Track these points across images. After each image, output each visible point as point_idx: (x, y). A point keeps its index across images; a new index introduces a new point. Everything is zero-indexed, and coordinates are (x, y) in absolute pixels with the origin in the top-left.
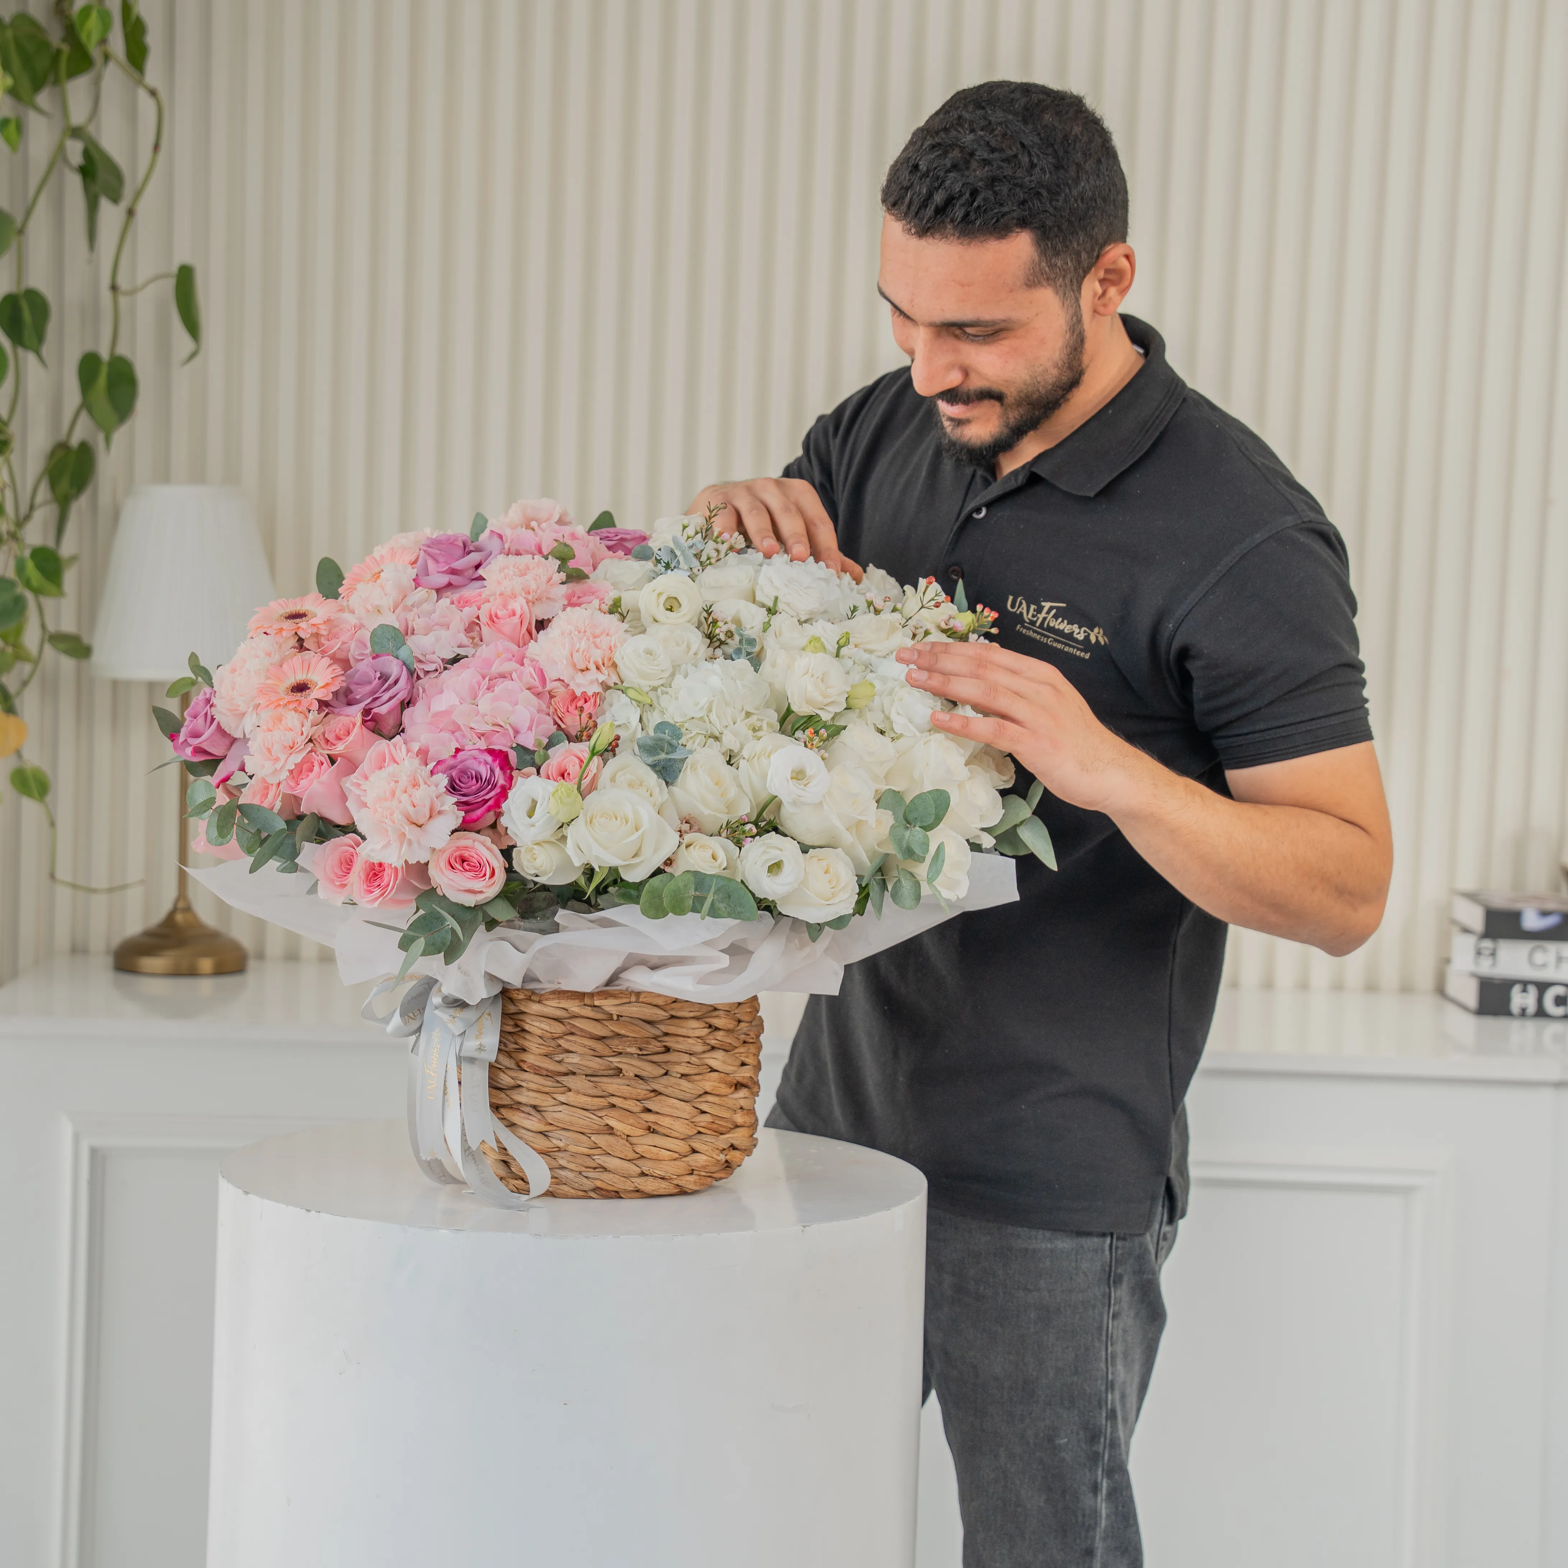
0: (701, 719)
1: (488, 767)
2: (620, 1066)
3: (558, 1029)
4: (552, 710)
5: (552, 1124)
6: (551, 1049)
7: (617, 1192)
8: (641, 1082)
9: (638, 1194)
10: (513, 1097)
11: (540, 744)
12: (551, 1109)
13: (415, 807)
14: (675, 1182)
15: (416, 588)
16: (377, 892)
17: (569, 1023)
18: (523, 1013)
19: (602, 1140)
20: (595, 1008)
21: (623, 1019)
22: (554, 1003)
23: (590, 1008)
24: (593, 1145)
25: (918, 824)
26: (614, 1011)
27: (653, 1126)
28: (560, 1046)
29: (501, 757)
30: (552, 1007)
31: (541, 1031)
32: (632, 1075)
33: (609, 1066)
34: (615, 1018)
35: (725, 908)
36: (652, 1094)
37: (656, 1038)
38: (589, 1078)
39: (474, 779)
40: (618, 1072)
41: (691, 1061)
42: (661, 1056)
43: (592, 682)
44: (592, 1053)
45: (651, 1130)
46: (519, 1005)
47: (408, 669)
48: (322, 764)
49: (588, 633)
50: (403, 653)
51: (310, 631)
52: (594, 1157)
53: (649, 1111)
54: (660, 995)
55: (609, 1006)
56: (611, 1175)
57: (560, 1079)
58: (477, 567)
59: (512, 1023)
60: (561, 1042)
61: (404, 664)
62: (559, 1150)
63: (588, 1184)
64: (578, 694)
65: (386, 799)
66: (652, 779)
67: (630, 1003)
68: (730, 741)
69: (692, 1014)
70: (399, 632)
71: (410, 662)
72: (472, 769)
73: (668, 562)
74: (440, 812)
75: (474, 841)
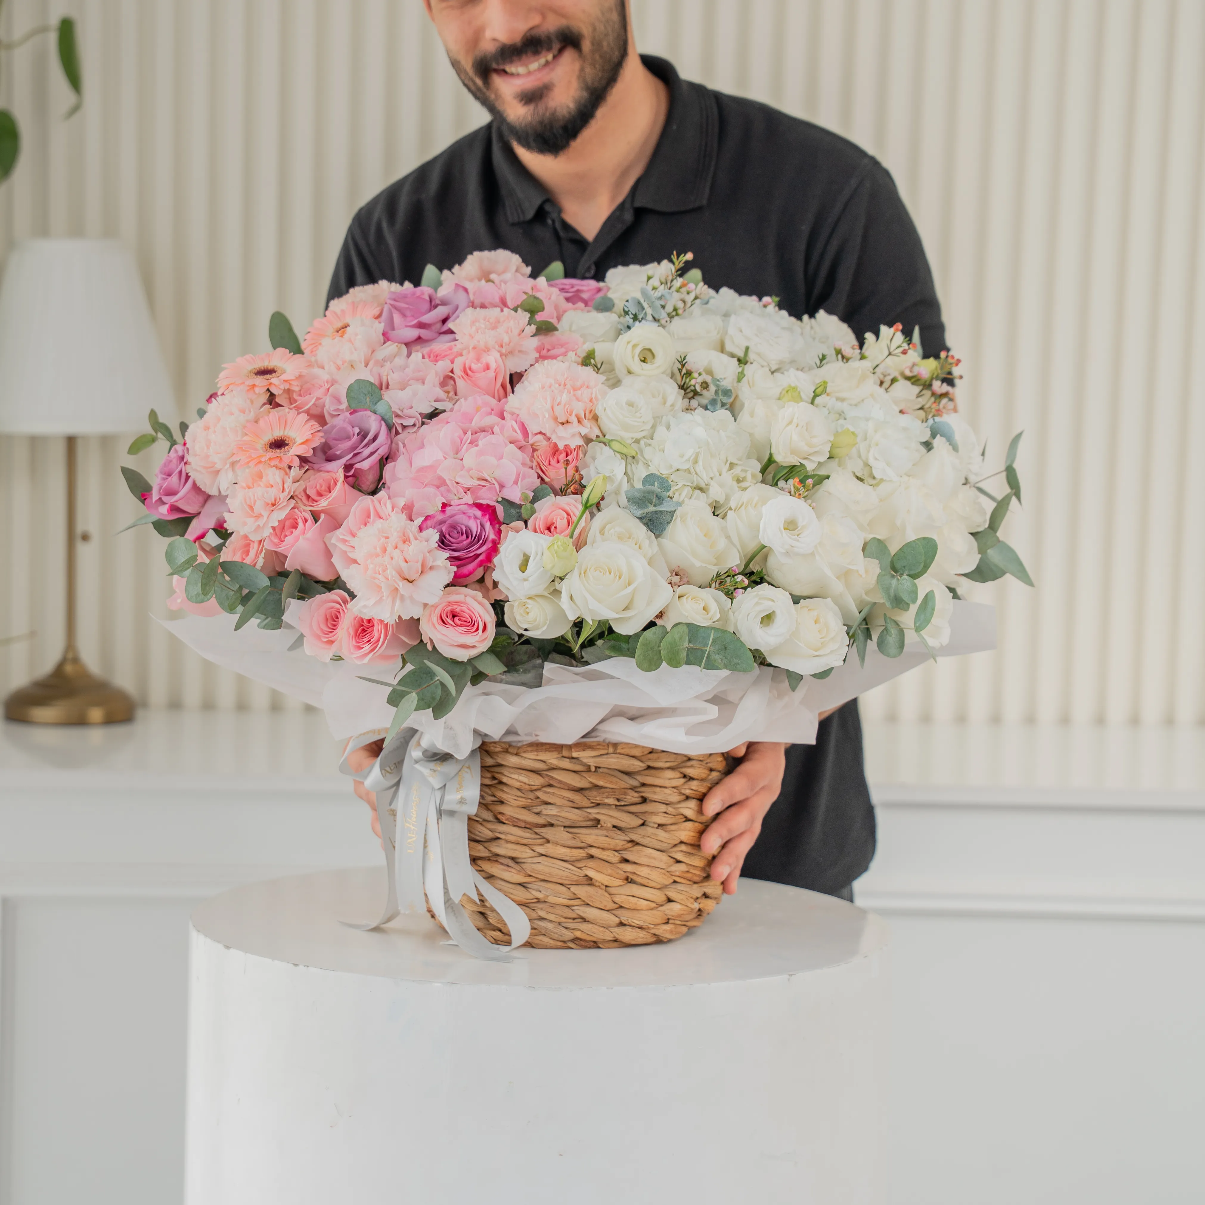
0: (687, 471)
1: (478, 521)
2: (598, 817)
3: (537, 781)
4: (535, 464)
5: (532, 876)
6: (530, 801)
7: (596, 942)
8: (619, 832)
9: (617, 944)
10: (492, 849)
11: (526, 498)
12: (530, 861)
13: (409, 561)
14: (652, 933)
15: (385, 343)
16: (366, 648)
17: (547, 775)
18: (501, 766)
19: (580, 891)
20: (573, 760)
21: (601, 770)
22: (532, 755)
23: (568, 760)
24: (573, 897)
25: (906, 572)
26: (592, 762)
27: (631, 876)
28: (539, 798)
29: (489, 511)
30: (530, 759)
31: (519, 783)
32: (610, 825)
33: (588, 817)
34: (593, 769)
35: (722, 659)
36: (630, 845)
37: (633, 789)
38: (569, 830)
39: (465, 534)
41: (667, 811)
42: (638, 806)
43: (573, 435)
44: (571, 804)
45: (630, 880)
46: (498, 758)
47: (389, 424)
48: (306, 520)
49: (568, 386)
50: (380, 408)
51: (281, 387)
52: (573, 908)
53: (628, 861)
54: (637, 746)
55: (587, 757)
56: (590, 926)
57: (539, 830)
58: (445, 320)
60: (539, 794)
61: (382, 419)
62: (538, 901)
63: (567, 935)
64: (560, 447)
65: (377, 556)
66: (641, 530)
67: (607, 754)
68: (715, 492)
69: (668, 764)
70: (373, 386)
71: (388, 417)
72: (461, 524)
73: (636, 314)
74: (432, 567)
75: (466, 596)
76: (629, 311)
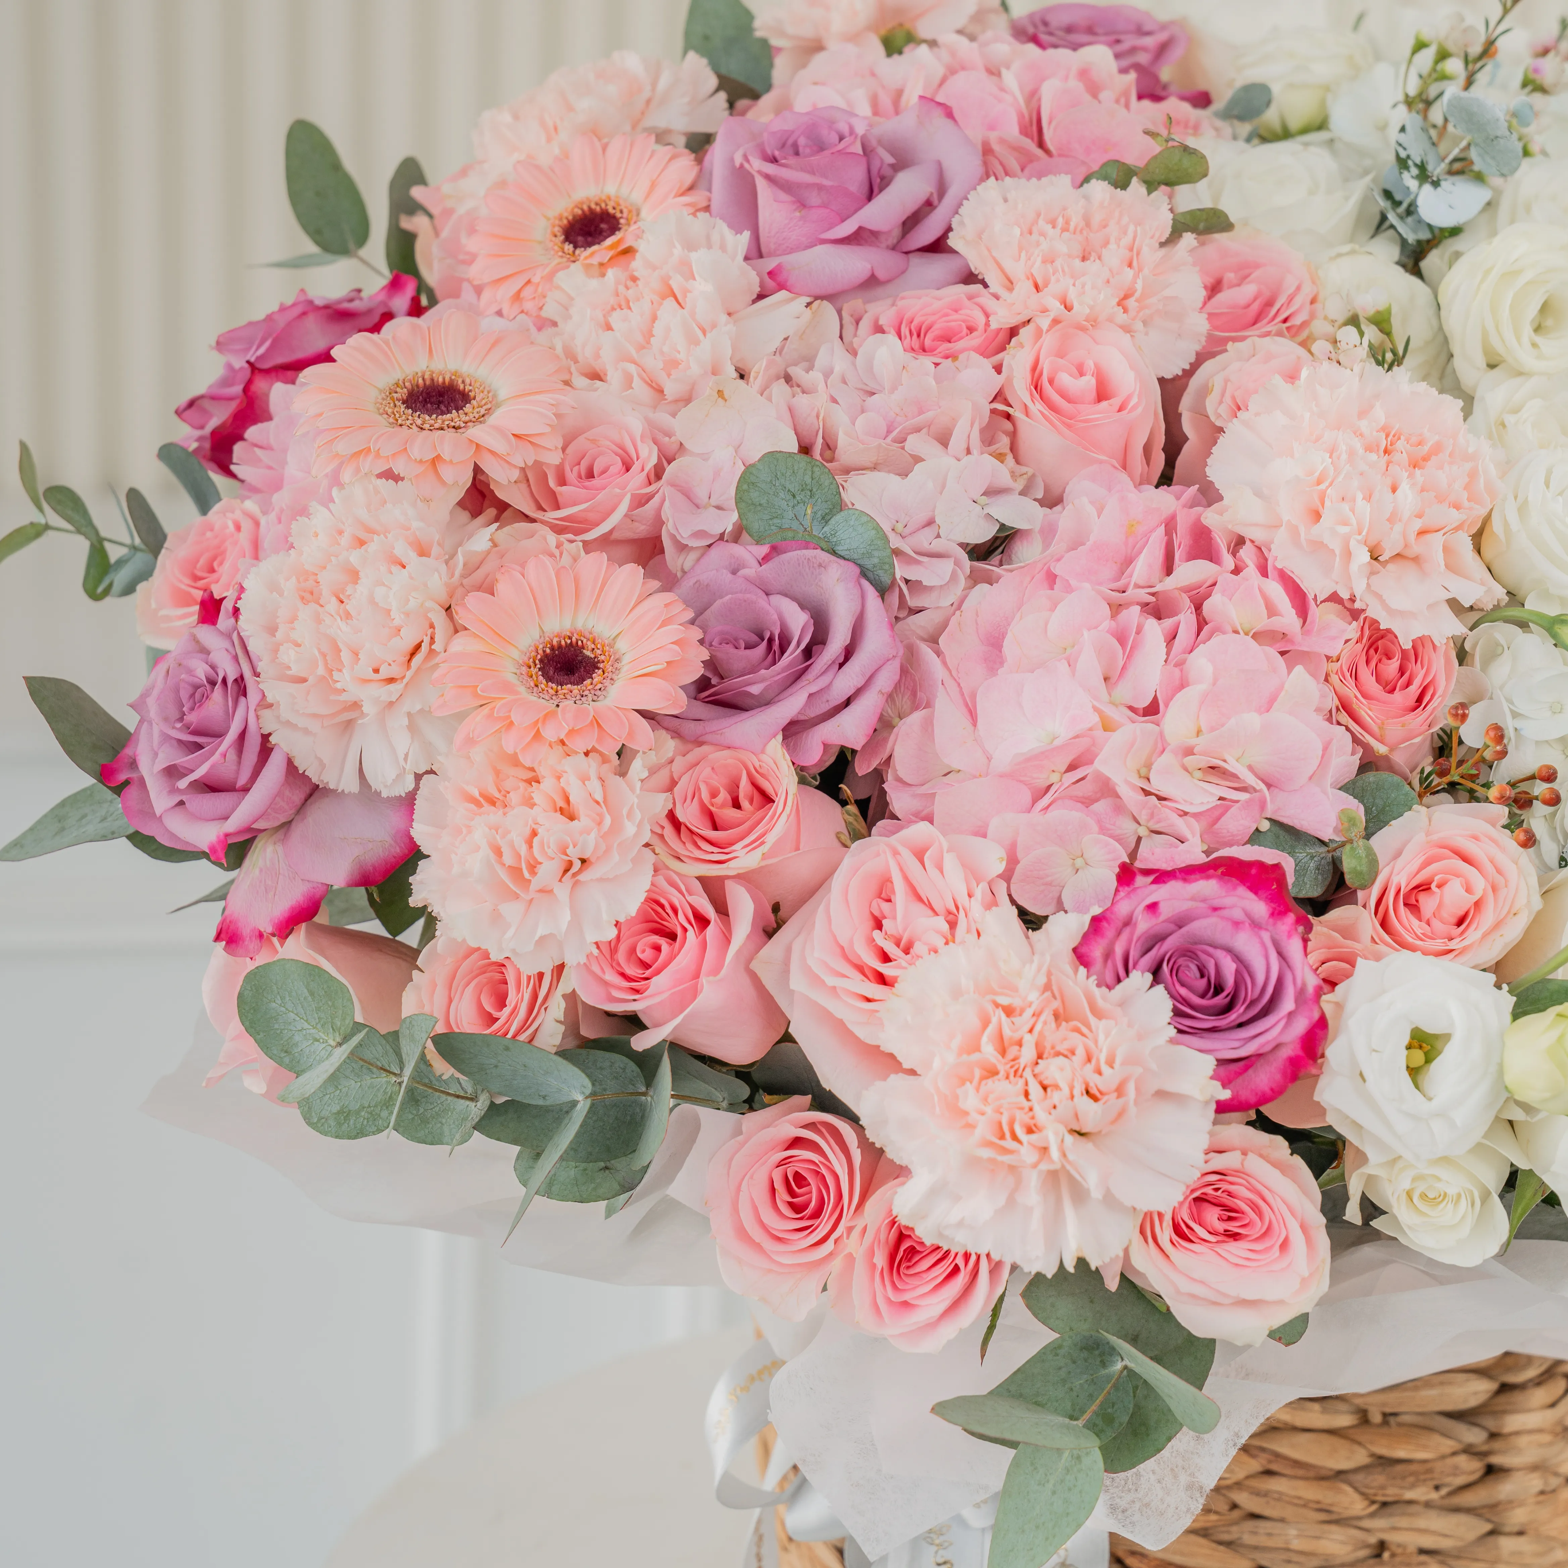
1: (1266, 936)
11: (1352, 821)
13: (1094, 1097)
15: (765, 295)
16: (934, 1302)
17: (1263, 1450)
21: (1400, 1420)
26: (1381, 1406)
29: (1260, 879)
34: (1377, 1418)
37: (1469, 1450)
40: (1381, 1551)
42: (1479, 1491)
43: (1432, 604)
44: (1323, 1516)
47: (886, 593)
48: (703, 917)
50: (847, 534)
61: (864, 573)
70: (816, 469)
71: (876, 561)
72: (1215, 947)
73: (1422, 162)
74: (1161, 1094)
75: (1244, 1153)
76: (1408, 157)
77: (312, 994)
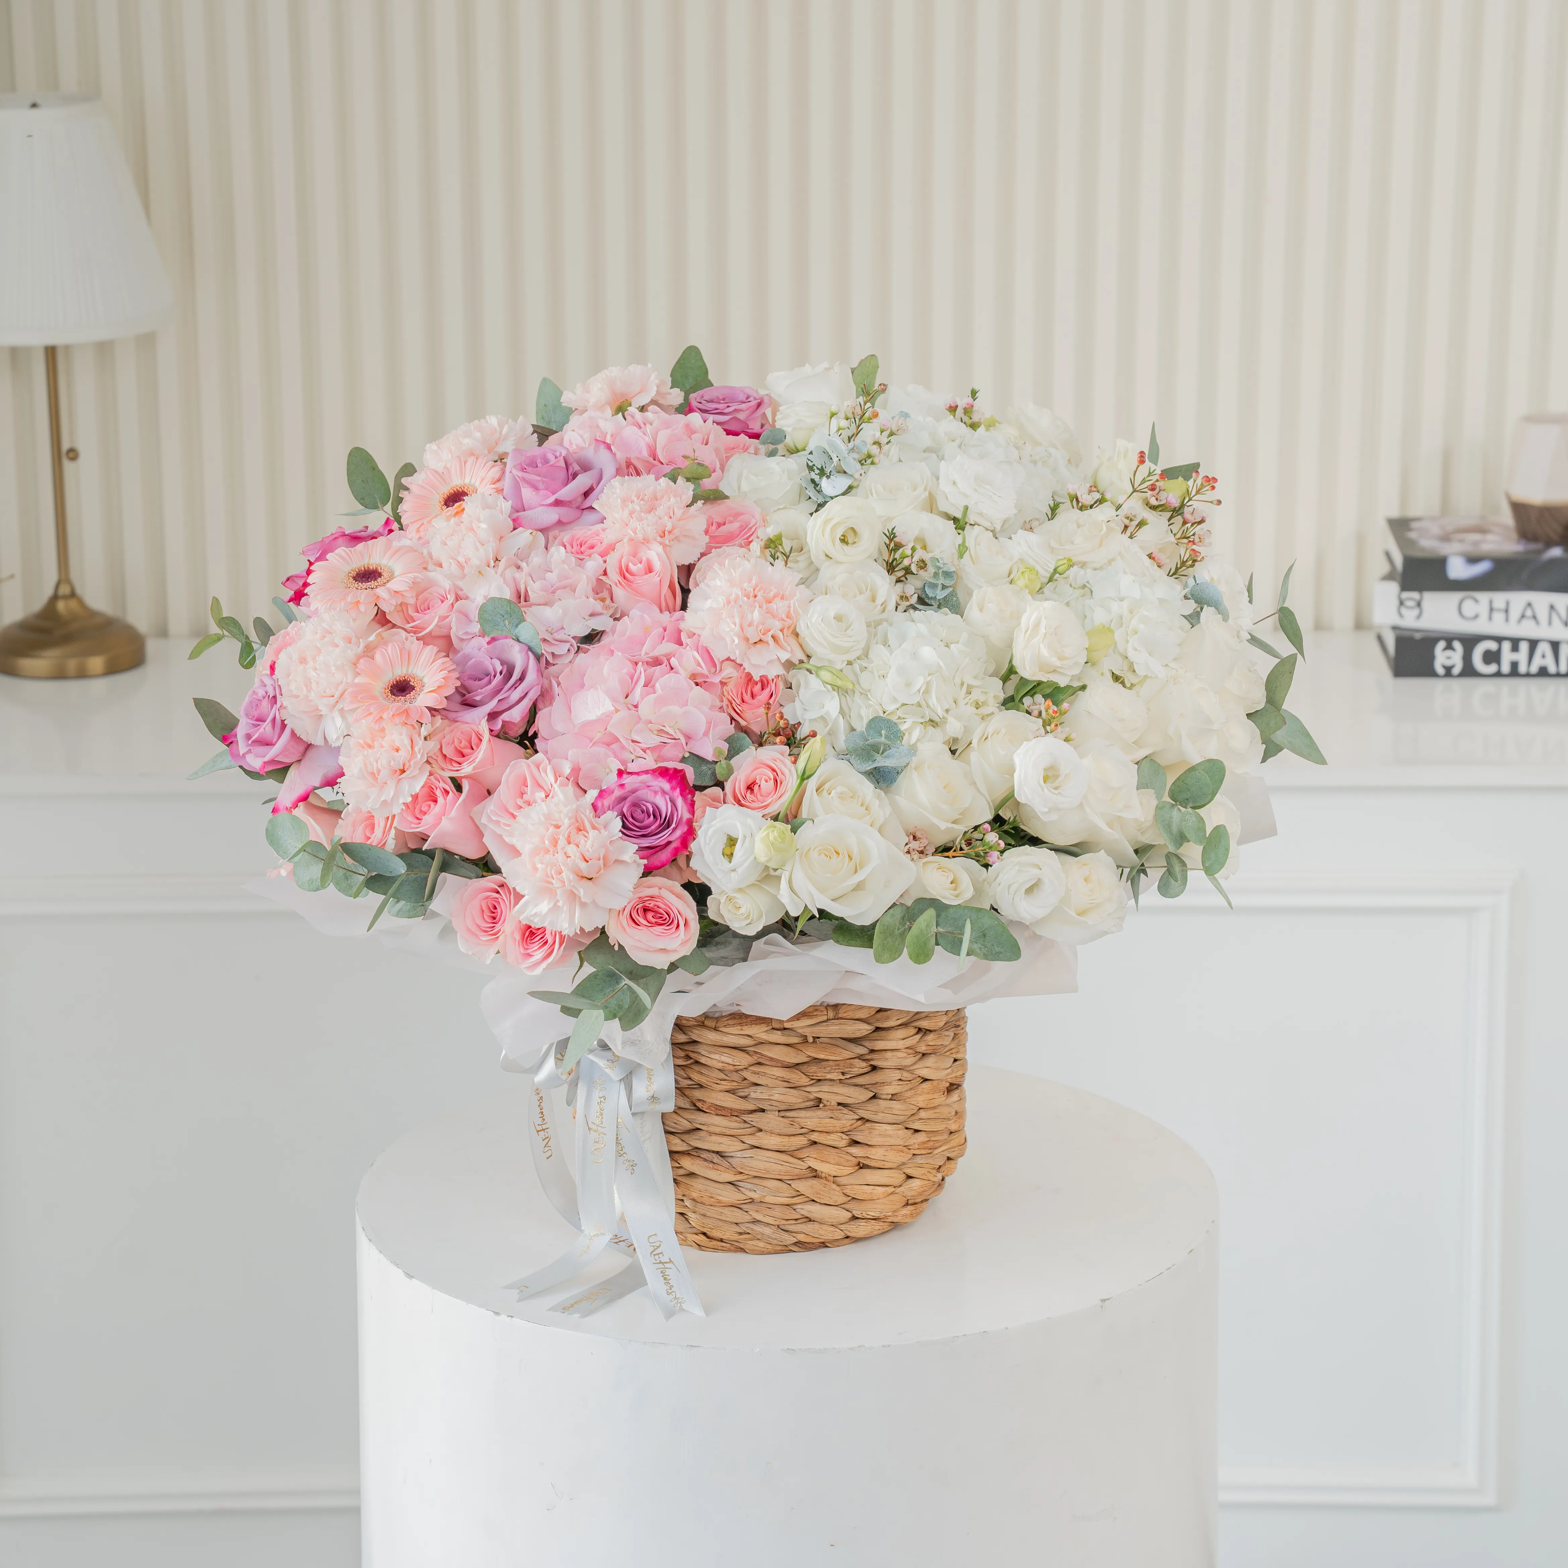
0: (919, 705)
1: (667, 797)
2: (819, 1095)
3: (742, 1060)
4: (726, 702)
5: (742, 1173)
6: (735, 1084)
7: (823, 1243)
8: (845, 1111)
9: (847, 1241)
10: (691, 1143)
11: (720, 753)
12: (739, 1154)
13: (587, 862)
14: (890, 1220)
15: (515, 529)
16: (539, 955)
17: (756, 1052)
18: (695, 1042)
19: (803, 1186)
20: (786, 1032)
21: (821, 1040)
22: (735, 1030)
23: (779, 1032)
24: (795, 1194)
25: (1191, 805)
26: (810, 1033)
27: (862, 1161)
28: (745, 1079)
29: (675, 776)
30: (733, 1035)
31: (721, 1064)
32: (834, 1103)
33: (807, 1097)
34: (811, 1040)
35: (980, 949)
36: (860, 1123)
37: (860, 1057)
38: (782, 1114)
39: (652, 816)
40: (818, 1103)
41: (902, 1078)
42: (867, 1077)
43: (770, 662)
44: (786, 1084)
45: (862, 1166)
46: (690, 1034)
47: (538, 657)
48: (447, 792)
49: (759, 597)
50: (525, 632)
51: (394, 602)
52: (795, 1207)
53: (855, 1143)
54: (861, 1008)
55: (802, 1028)
56: (816, 1225)
57: (746, 1117)
58: (586, 494)
59: (682, 1054)
60: (746, 1074)
61: (530, 649)
62: (752, 1201)
63: (790, 1239)
64: (756, 678)
65: (547, 851)
66: (867, 787)
67: (828, 1020)
68: (954, 727)
69: (899, 1022)
70: (512, 605)
71: (534, 643)
72: (647, 802)
73: (822, 467)
74: (617, 861)
75: (660, 889)
76: (814, 465)
77: (293, 828)
